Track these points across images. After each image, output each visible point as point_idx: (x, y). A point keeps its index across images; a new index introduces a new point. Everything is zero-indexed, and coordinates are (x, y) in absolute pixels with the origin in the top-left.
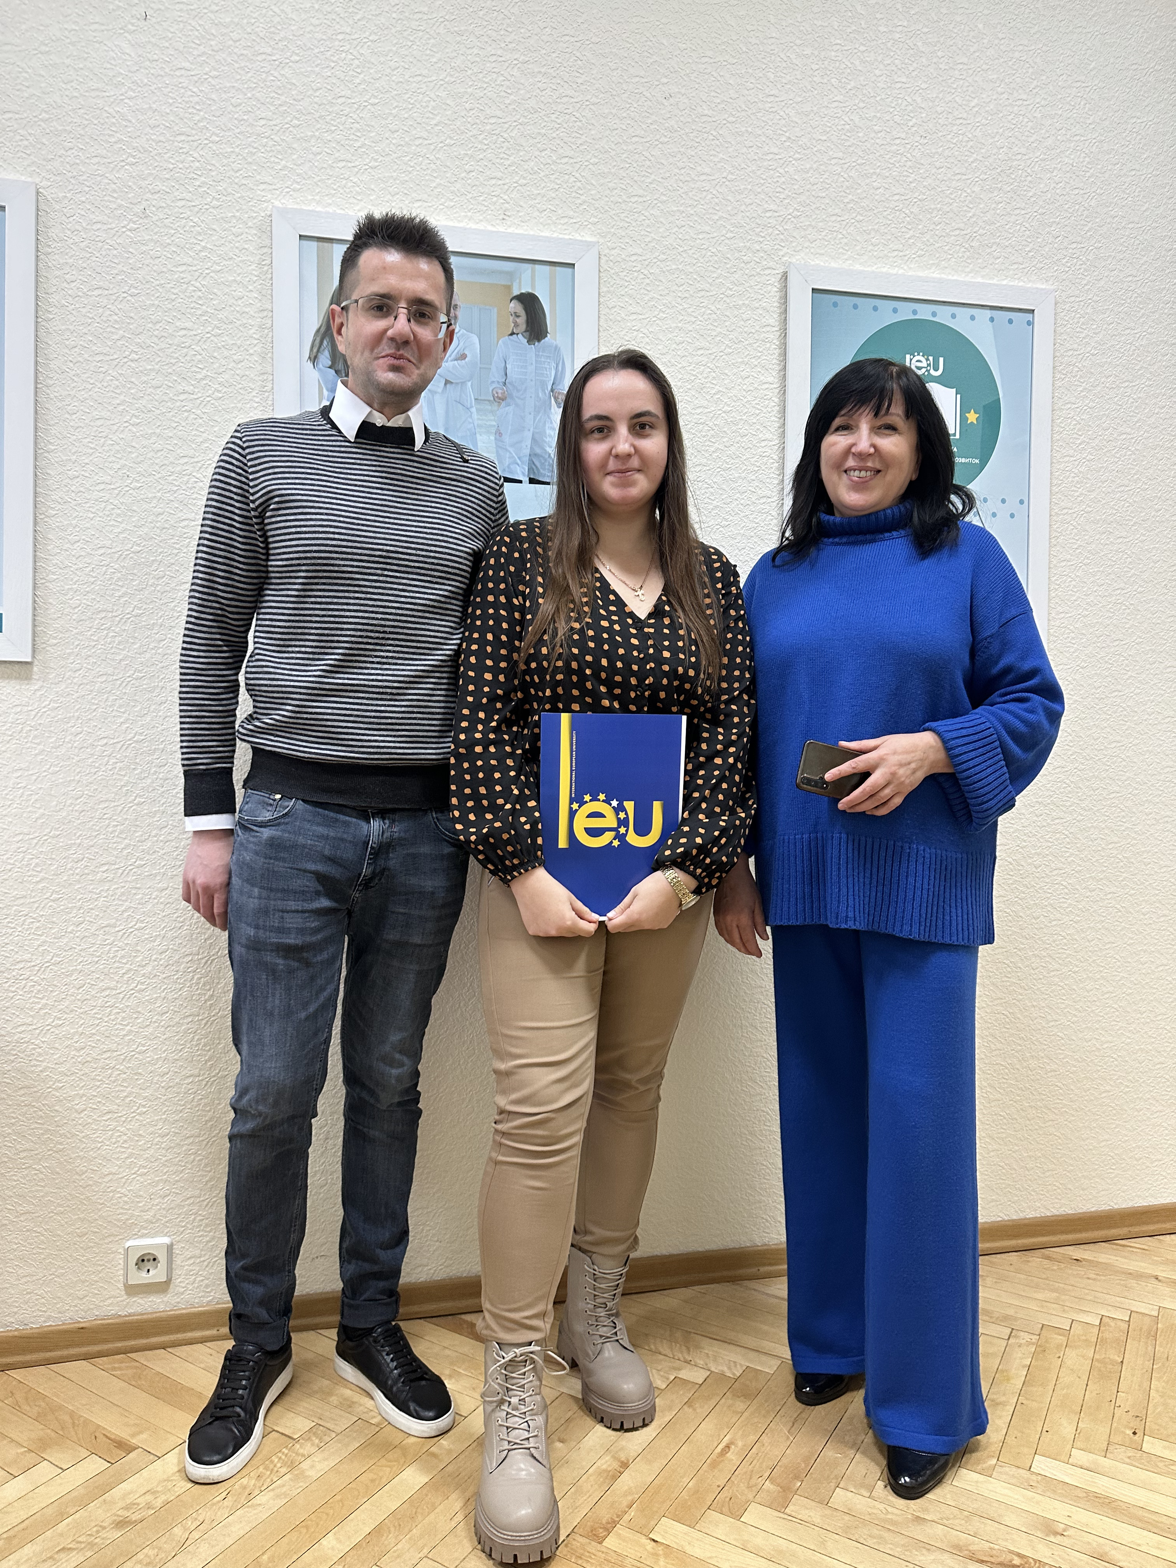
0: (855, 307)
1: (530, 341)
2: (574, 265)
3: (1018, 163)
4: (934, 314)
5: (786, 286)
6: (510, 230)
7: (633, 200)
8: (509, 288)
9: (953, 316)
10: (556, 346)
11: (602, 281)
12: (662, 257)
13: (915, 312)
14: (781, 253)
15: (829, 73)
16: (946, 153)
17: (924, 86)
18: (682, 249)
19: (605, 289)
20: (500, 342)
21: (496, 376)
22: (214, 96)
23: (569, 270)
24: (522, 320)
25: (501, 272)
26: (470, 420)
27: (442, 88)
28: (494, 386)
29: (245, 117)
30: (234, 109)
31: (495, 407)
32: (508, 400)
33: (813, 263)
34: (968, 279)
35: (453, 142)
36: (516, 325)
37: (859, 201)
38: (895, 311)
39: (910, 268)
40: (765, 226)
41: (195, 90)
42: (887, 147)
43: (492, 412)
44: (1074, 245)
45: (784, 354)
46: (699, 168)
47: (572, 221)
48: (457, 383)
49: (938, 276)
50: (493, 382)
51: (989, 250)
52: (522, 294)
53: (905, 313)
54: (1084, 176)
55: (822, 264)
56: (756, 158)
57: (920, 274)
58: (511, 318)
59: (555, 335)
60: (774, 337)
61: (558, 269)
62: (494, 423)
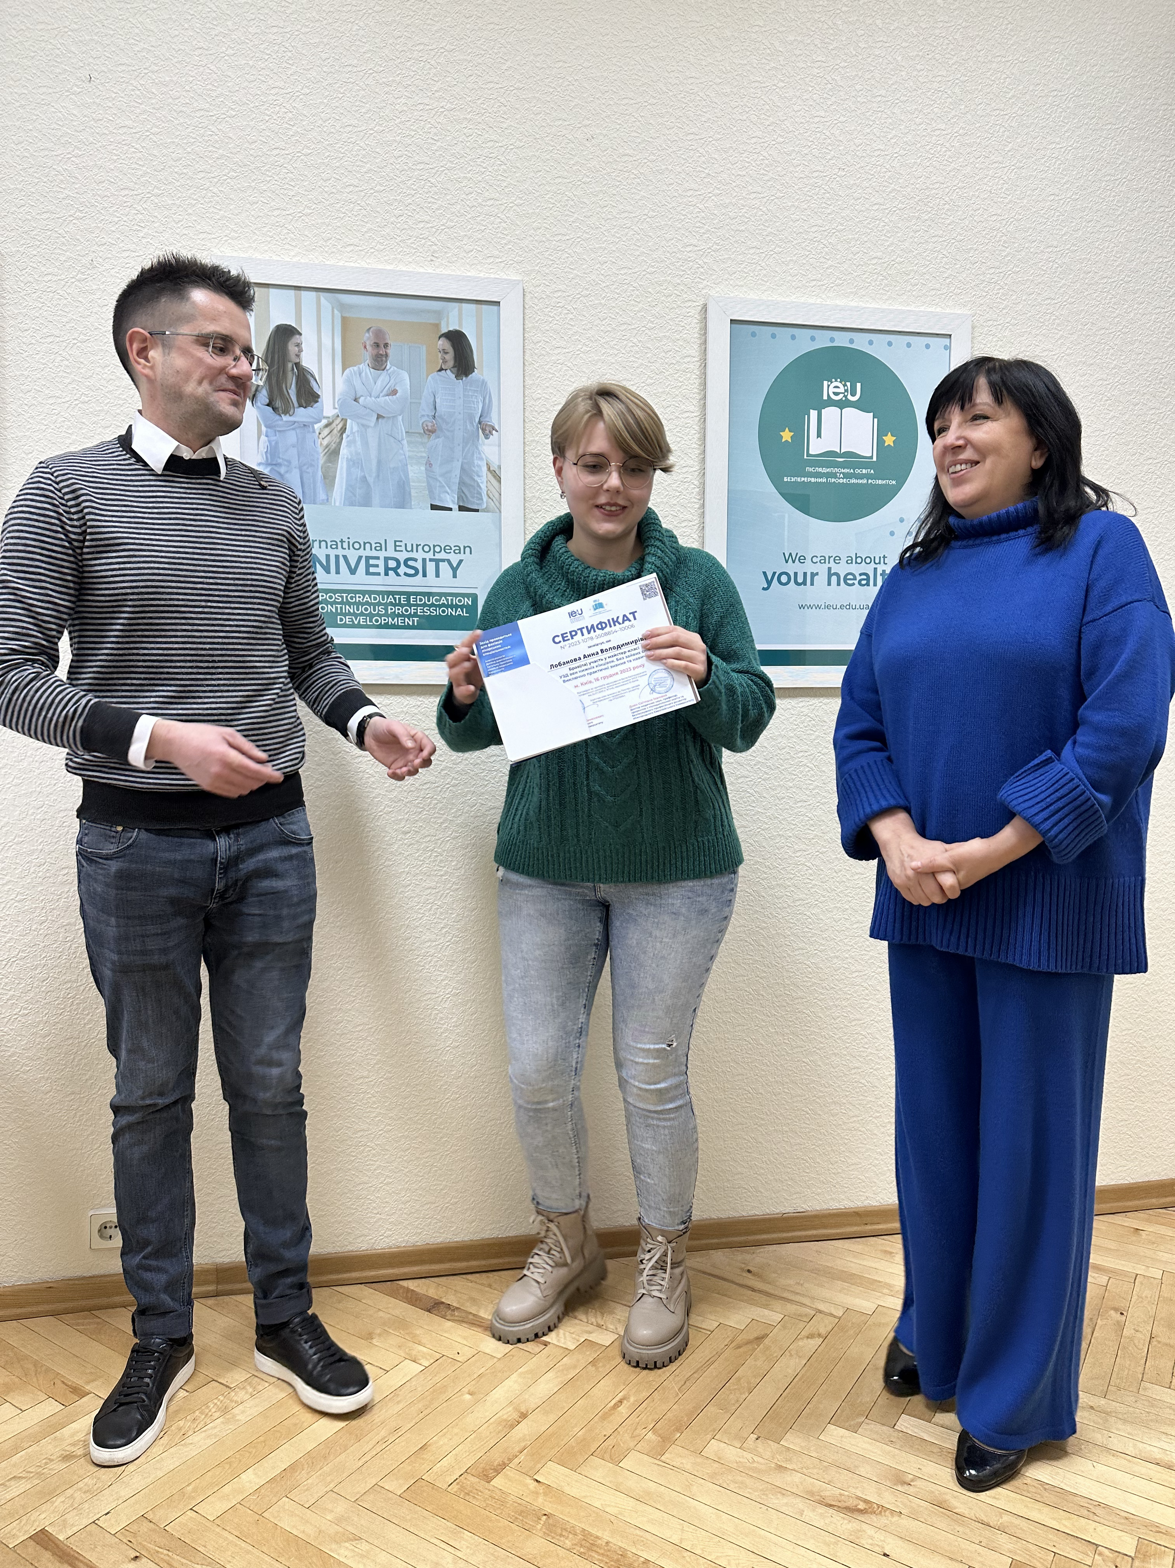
0: (773, 336)
1: (458, 377)
2: (498, 303)
3: (936, 192)
4: (852, 341)
5: (705, 318)
6: (438, 271)
7: (556, 238)
8: (437, 326)
9: (871, 343)
10: (483, 380)
11: (527, 317)
12: (585, 292)
13: (832, 340)
14: (701, 286)
15: (747, 110)
16: (865, 184)
17: (842, 119)
18: (604, 285)
19: (530, 325)
20: (429, 377)
21: (425, 410)
22: (155, 152)
23: (495, 308)
24: (450, 357)
25: (429, 311)
26: (401, 451)
27: (372, 137)
28: (424, 419)
29: (185, 171)
30: (174, 163)
31: (425, 440)
32: (438, 432)
33: (732, 295)
34: (885, 306)
35: (383, 188)
36: (445, 361)
37: (778, 233)
38: (813, 339)
39: (828, 297)
40: (686, 260)
41: (138, 146)
42: (805, 180)
43: (422, 443)
44: (993, 270)
45: (704, 385)
46: (621, 207)
47: (498, 260)
48: (389, 418)
49: (855, 304)
50: (423, 416)
51: (906, 278)
52: (450, 332)
53: (823, 341)
54: (1002, 202)
55: (741, 295)
56: (676, 194)
57: (838, 302)
58: (440, 355)
59: (482, 370)
60: (694, 366)
61: (484, 307)
62: (424, 455)
